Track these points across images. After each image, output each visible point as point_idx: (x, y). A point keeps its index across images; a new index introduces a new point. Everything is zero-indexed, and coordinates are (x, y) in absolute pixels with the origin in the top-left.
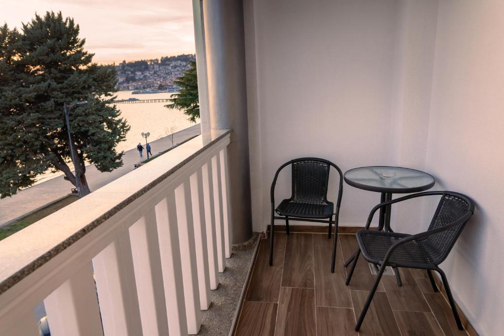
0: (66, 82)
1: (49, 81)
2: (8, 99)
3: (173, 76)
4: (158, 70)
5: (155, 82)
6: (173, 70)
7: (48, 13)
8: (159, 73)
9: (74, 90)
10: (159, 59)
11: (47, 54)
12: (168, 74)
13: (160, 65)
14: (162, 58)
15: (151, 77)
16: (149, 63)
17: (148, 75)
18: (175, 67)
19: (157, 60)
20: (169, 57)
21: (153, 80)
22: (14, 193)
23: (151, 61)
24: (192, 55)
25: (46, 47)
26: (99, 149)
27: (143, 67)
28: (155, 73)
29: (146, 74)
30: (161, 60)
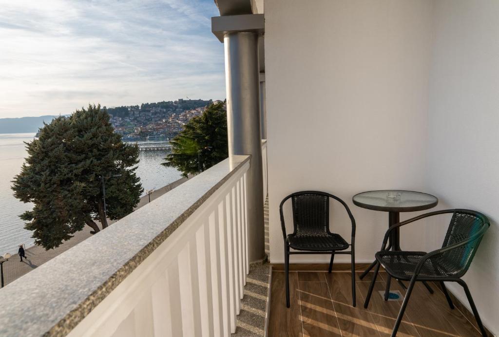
0: (103, 159)
1: (92, 159)
2: (63, 174)
3: (153, 122)
4: (138, 115)
5: (135, 128)
6: (153, 116)
7: (90, 106)
8: (139, 119)
9: (109, 164)
10: (140, 105)
11: (91, 139)
12: (148, 120)
13: (140, 112)
14: (143, 104)
15: (131, 123)
16: (129, 109)
17: (128, 120)
18: (156, 113)
19: (138, 107)
20: (149, 104)
21: (133, 126)
22: (57, 246)
23: (132, 107)
24: (172, 102)
25: (90, 134)
26: (125, 210)
27: (124, 113)
28: (135, 119)
29: (126, 120)
30: (142, 106)
